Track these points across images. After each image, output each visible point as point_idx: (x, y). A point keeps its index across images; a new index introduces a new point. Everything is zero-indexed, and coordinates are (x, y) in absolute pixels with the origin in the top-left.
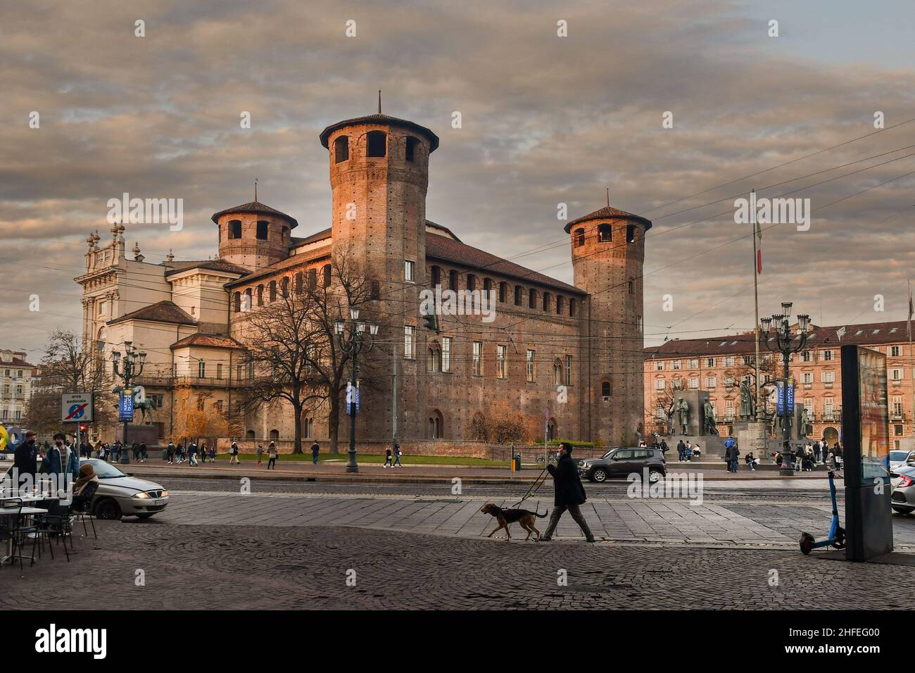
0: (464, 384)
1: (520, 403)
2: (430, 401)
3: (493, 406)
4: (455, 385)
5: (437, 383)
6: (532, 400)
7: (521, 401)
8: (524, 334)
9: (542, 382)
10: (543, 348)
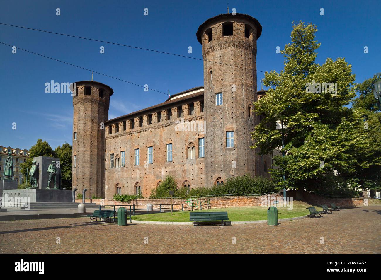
0: (130, 170)
1: (161, 174)
3: (145, 178)
4: (126, 171)
6: (170, 172)
8: (164, 136)
9: (177, 160)
10: (178, 140)
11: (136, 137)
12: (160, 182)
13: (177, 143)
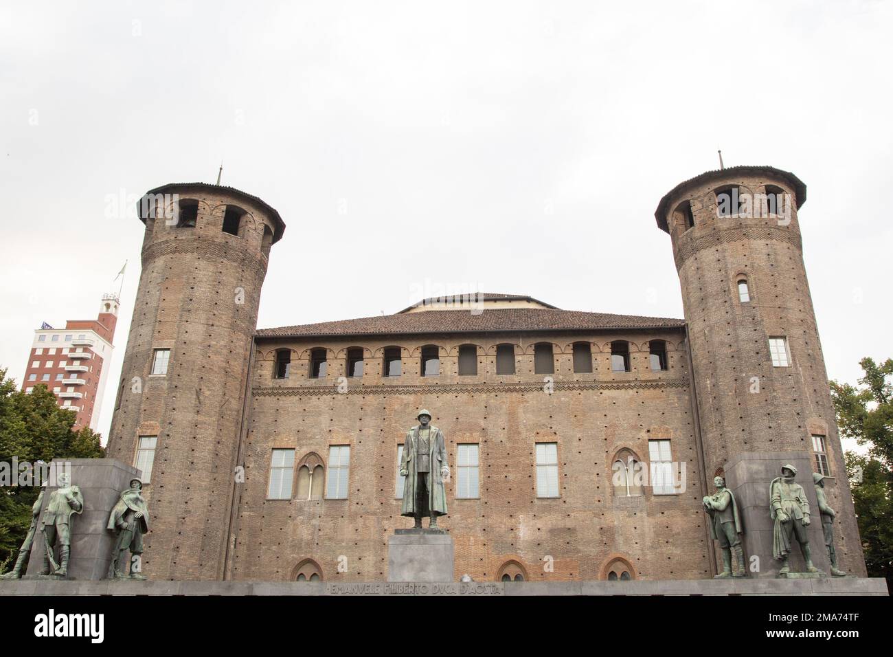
0: (374, 514)
1: (516, 537)
2: (296, 546)
4: (353, 517)
5: (312, 516)
6: (551, 531)
7: (521, 535)
8: (526, 418)
9: (579, 496)
10: (579, 436)
11: (407, 405)
12: (512, 562)
13: (576, 443)
